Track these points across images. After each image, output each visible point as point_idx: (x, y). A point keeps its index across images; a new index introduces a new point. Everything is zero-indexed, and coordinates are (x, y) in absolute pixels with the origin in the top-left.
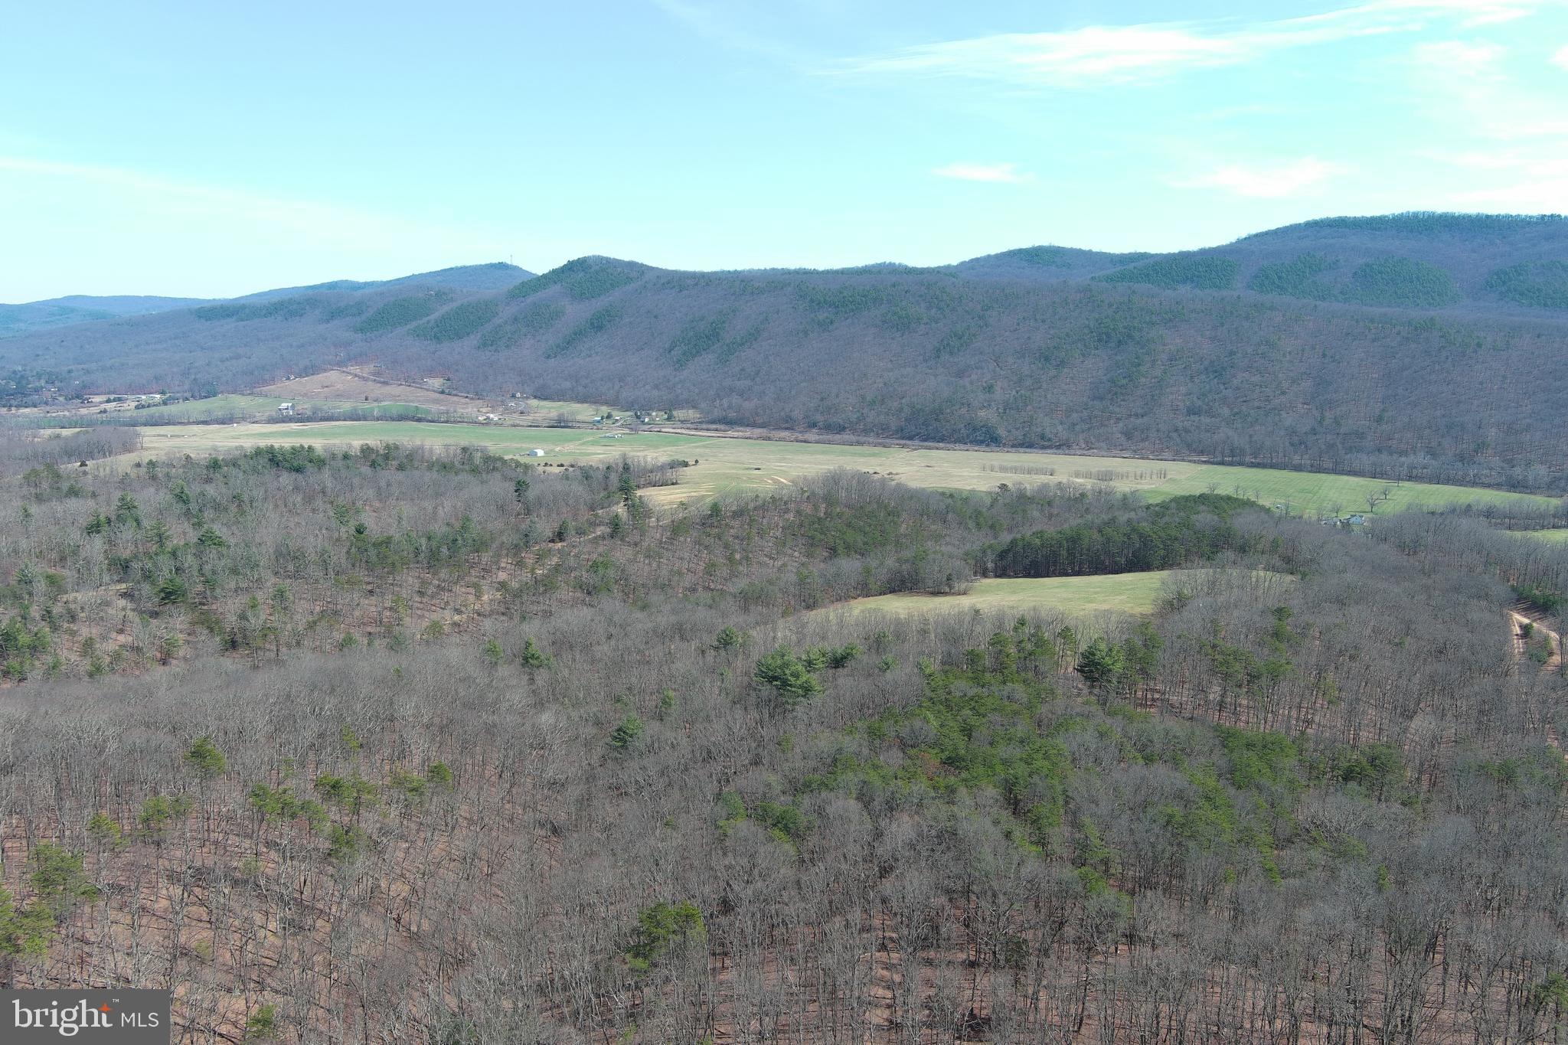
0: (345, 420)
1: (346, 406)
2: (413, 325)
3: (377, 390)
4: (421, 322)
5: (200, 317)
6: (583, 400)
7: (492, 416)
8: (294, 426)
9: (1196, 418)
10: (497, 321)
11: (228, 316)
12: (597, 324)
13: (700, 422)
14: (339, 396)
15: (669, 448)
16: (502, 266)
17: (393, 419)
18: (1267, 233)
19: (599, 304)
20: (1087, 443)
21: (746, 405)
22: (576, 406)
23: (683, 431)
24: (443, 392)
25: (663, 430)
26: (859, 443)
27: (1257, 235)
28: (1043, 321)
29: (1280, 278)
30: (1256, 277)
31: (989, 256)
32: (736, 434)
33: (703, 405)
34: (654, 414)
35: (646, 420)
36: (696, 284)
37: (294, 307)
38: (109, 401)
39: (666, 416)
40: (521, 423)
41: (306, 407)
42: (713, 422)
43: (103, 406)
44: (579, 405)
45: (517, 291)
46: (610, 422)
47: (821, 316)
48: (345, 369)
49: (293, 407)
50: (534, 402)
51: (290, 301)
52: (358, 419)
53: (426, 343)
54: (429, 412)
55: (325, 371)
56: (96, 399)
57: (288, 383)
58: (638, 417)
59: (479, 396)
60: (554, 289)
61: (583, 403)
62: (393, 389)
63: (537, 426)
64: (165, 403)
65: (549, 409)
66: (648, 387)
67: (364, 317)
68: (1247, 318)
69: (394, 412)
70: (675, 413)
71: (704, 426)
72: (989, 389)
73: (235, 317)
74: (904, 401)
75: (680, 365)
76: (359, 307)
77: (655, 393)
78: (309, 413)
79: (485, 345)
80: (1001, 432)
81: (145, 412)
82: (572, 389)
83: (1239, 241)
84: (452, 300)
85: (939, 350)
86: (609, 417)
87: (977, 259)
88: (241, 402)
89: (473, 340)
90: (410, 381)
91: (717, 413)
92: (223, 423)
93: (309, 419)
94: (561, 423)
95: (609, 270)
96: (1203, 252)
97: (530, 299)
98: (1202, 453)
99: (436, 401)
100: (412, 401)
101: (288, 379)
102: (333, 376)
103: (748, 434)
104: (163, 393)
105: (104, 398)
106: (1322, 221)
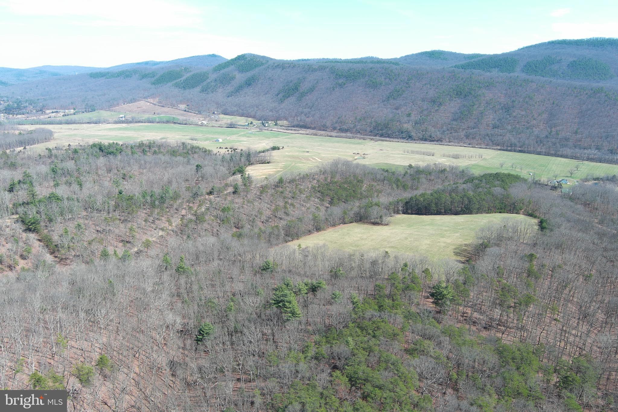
0: (145, 123)
1: (146, 116)
2: (174, 82)
3: (159, 109)
4: (177, 81)
5: (91, 77)
6: (242, 115)
7: (204, 122)
8: (124, 125)
9: (497, 130)
10: (209, 81)
11: (102, 76)
12: (249, 83)
13: (289, 127)
14: (144, 112)
15: (274, 139)
16: (214, 56)
17: (164, 122)
18: (531, 46)
19: (249, 74)
20: (449, 139)
21: (307, 120)
22: (238, 118)
23: (281, 130)
24: (185, 111)
25: (273, 130)
26: (353, 138)
27: (526, 47)
28: (434, 86)
29: (536, 67)
30: (526, 66)
31: (413, 54)
32: (303, 132)
33: (290, 119)
34: (270, 122)
35: (267, 125)
36: (290, 66)
37: (128, 73)
38: (53, 112)
39: (274, 124)
40: (216, 125)
41: (129, 117)
42: (294, 127)
43: (50, 115)
44: (240, 118)
45: (217, 68)
46: (252, 125)
47: (340, 81)
48: (146, 100)
49: (124, 117)
50: (222, 116)
51: (127, 71)
52: (150, 122)
53: (180, 89)
54: (179, 119)
55: (139, 100)
56: (48, 111)
57: (124, 106)
58: (263, 124)
59: (200, 113)
60: (232, 67)
61: (241, 116)
62: (166, 109)
63: (222, 127)
64: (74, 114)
65: (227, 119)
66: (267, 111)
67: (155, 78)
68: (521, 86)
69: (165, 120)
70: (278, 122)
71: (290, 128)
72: (409, 115)
73: (105, 77)
74: (373, 120)
75: (282, 101)
76: (153, 75)
77: (271, 113)
78: (131, 120)
79: (203, 91)
80: (413, 134)
81: (66, 118)
82: (237, 111)
83: (519, 50)
84: (191, 71)
85: (389, 97)
86: (251, 123)
87: (408, 56)
88: (104, 114)
89: (198, 89)
90: (173, 106)
91: (295, 123)
92: (96, 123)
93: (131, 122)
94: (231, 126)
95: (254, 60)
96: (503, 54)
97: (223, 71)
98: (498, 145)
99: (182, 115)
100: (172, 115)
101: (124, 104)
102: (142, 103)
103: (308, 132)
104: (74, 109)
105: (51, 111)
106: (555, 41)
